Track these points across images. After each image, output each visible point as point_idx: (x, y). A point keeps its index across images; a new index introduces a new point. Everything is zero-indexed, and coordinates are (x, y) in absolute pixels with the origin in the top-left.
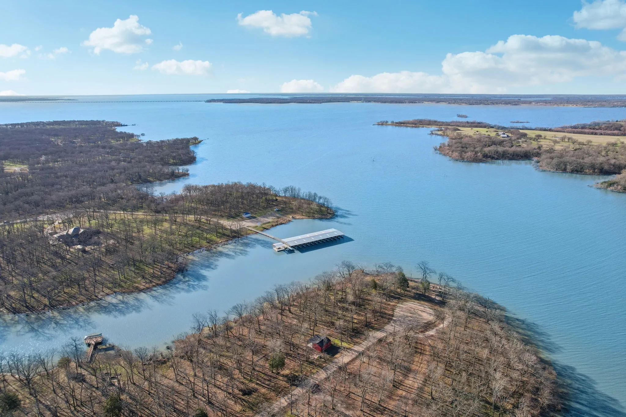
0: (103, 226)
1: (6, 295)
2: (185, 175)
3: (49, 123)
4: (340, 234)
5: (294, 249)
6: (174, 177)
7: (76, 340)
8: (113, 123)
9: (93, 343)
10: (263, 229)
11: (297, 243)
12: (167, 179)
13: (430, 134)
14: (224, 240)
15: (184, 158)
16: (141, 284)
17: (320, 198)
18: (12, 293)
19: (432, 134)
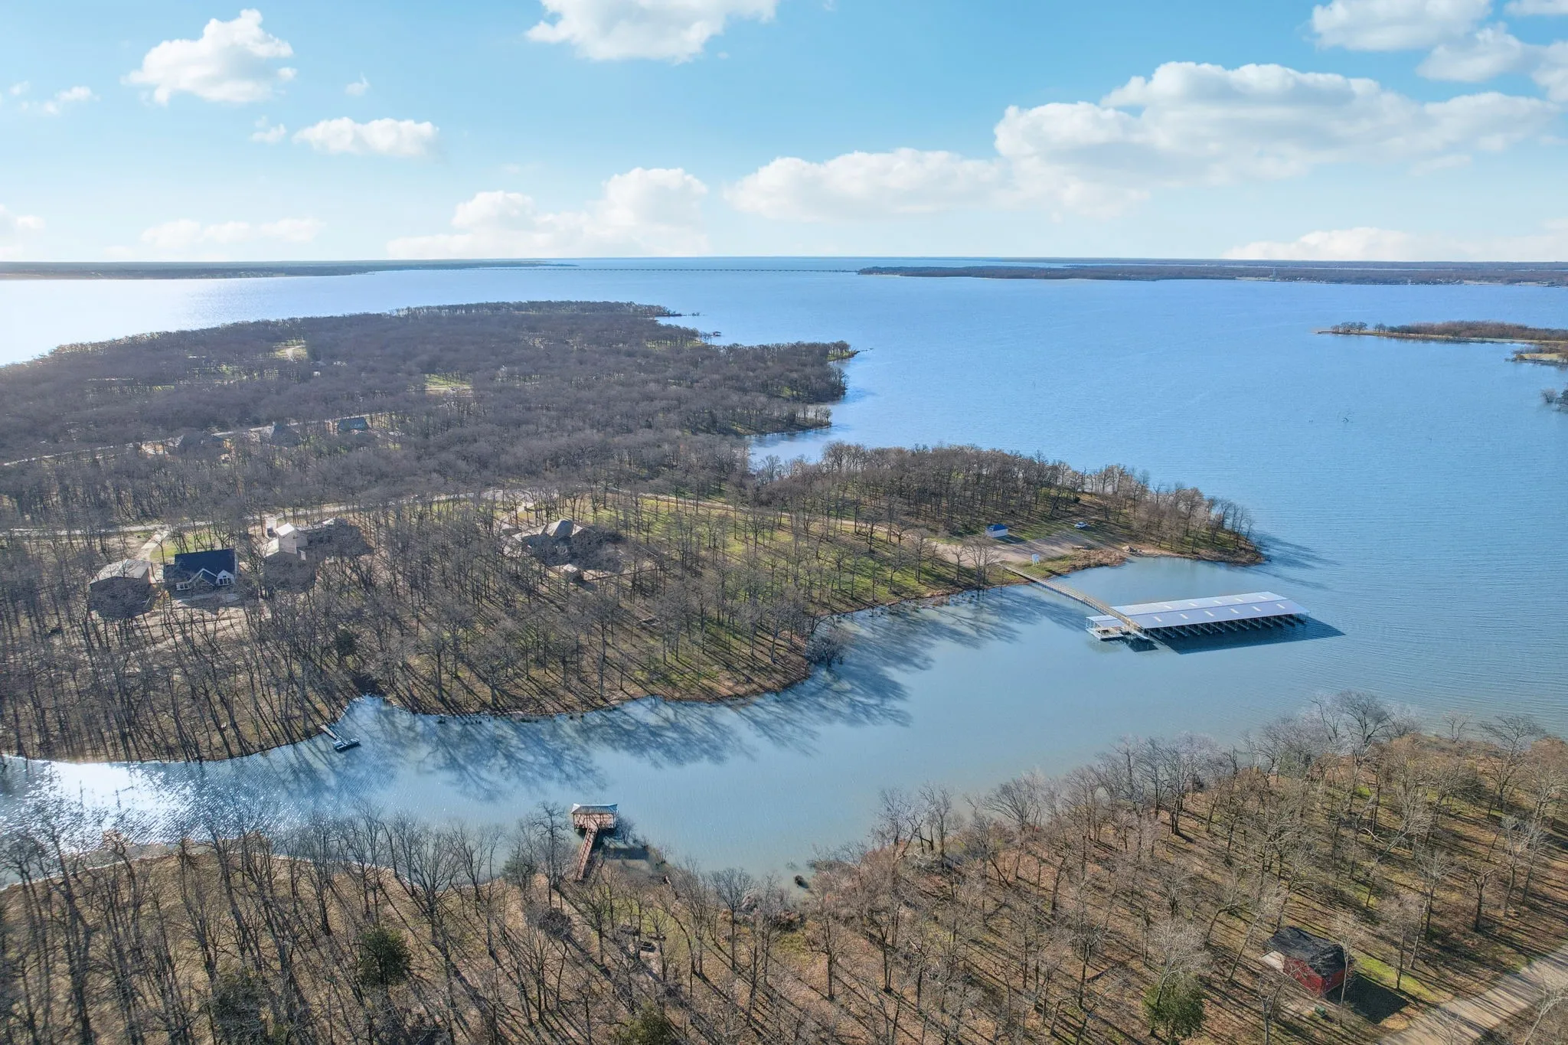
0: (626, 525)
1: (400, 664)
2: (821, 425)
3: (520, 306)
4: (1296, 610)
5: (1152, 639)
6: (793, 427)
7: (555, 812)
8: (650, 308)
9: (594, 828)
10: (1048, 573)
11: (1160, 623)
12: (777, 432)
13: (1514, 360)
14: (940, 592)
15: (817, 384)
16: (719, 682)
17: (1212, 503)
18: (414, 661)
19: (1523, 359)
